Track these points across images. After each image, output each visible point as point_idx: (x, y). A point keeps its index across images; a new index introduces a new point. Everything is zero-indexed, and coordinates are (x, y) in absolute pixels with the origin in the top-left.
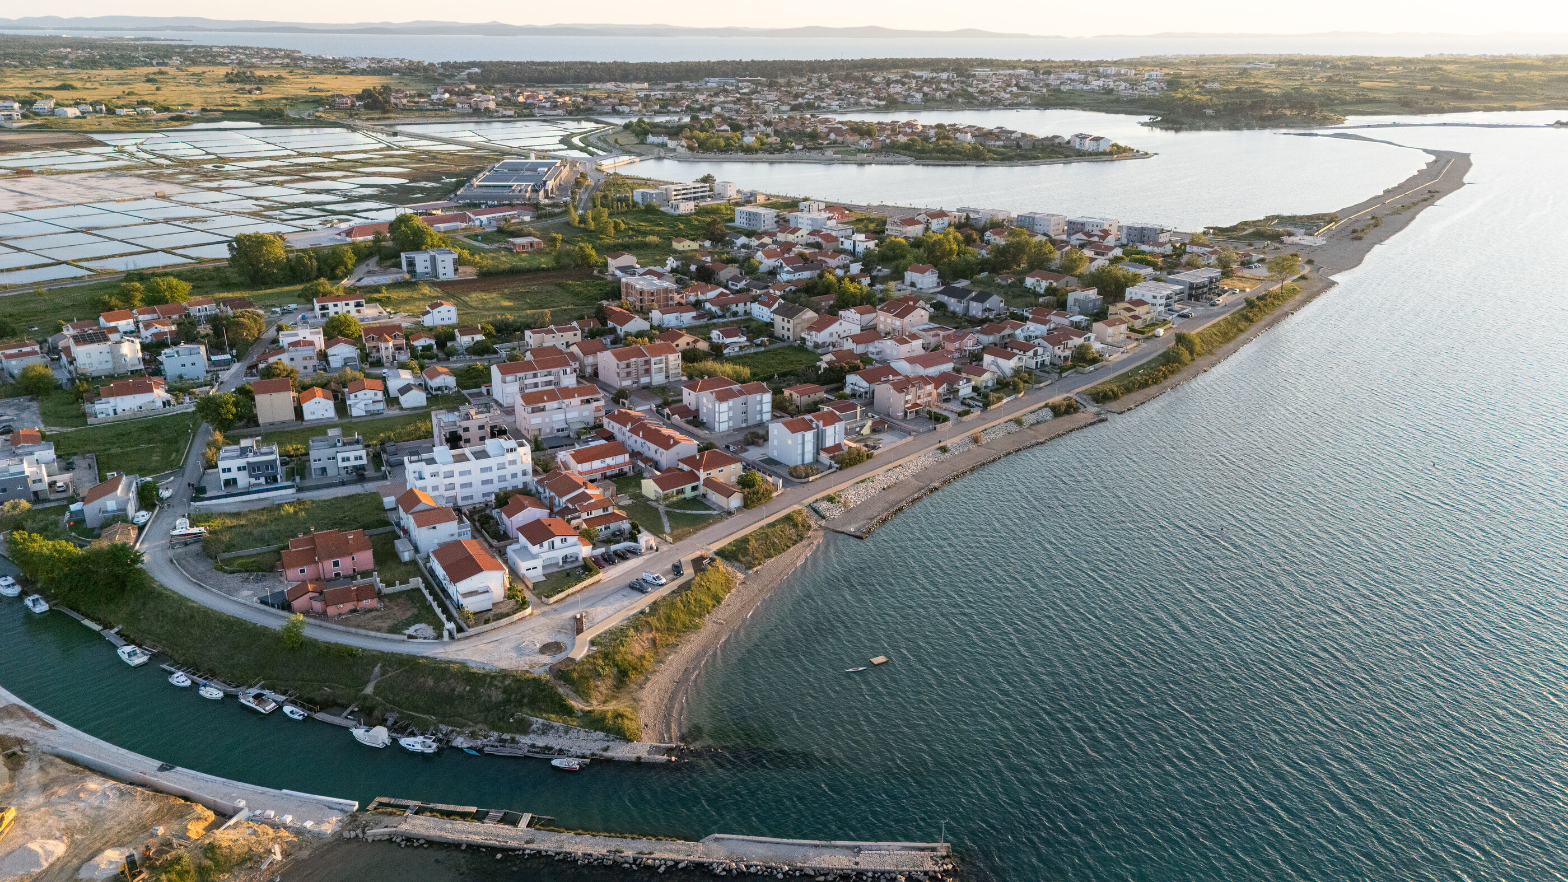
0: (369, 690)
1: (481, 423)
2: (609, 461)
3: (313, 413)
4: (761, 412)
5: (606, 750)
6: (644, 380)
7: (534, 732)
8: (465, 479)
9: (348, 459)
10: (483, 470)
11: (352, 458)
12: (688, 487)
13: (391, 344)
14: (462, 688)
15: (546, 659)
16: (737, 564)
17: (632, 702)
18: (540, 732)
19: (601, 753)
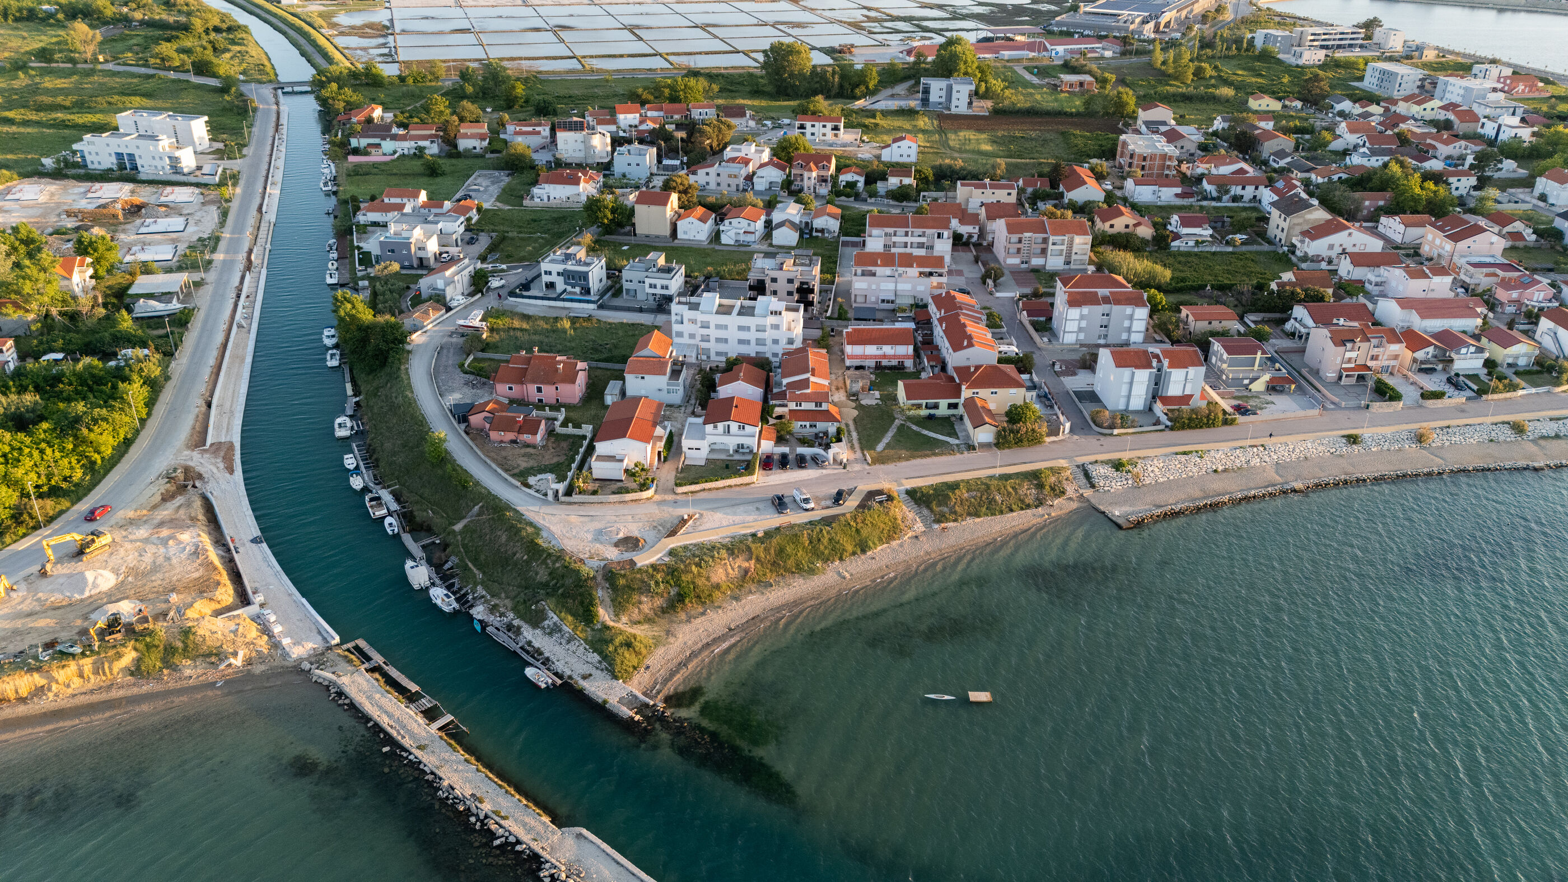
0: (458, 527)
1: (791, 276)
2: (888, 349)
3: (685, 233)
4: (1129, 330)
5: (585, 677)
6: (1036, 262)
7: (543, 628)
8: (721, 334)
9: (655, 287)
10: (741, 328)
11: (659, 286)
12: (943, 403)
13: (814, 174)
14: (522, 556)
15: (612, 554)
16: (926, 512)
17: (662, 634)
18: (548, 630)
19: (578, 679)
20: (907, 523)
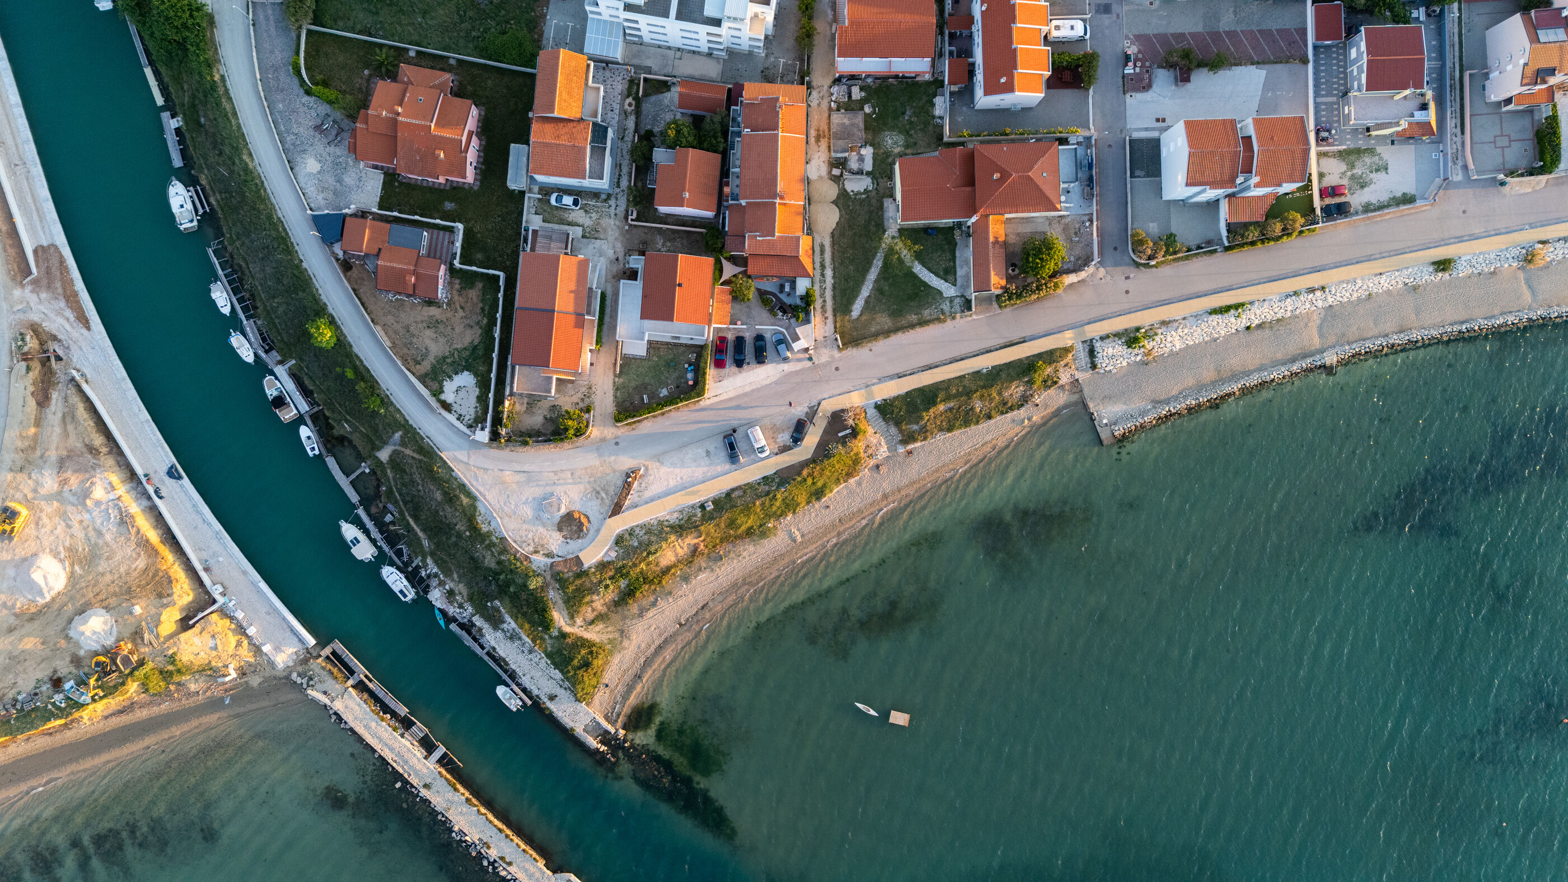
0: (384, 455)
5: (552, 698)
7: (503, 630)
14: (463, 530)
16: (893, 430)
17: (617, 635)
18: (508, 635)
19: (546, 700)
20: (870, 452)
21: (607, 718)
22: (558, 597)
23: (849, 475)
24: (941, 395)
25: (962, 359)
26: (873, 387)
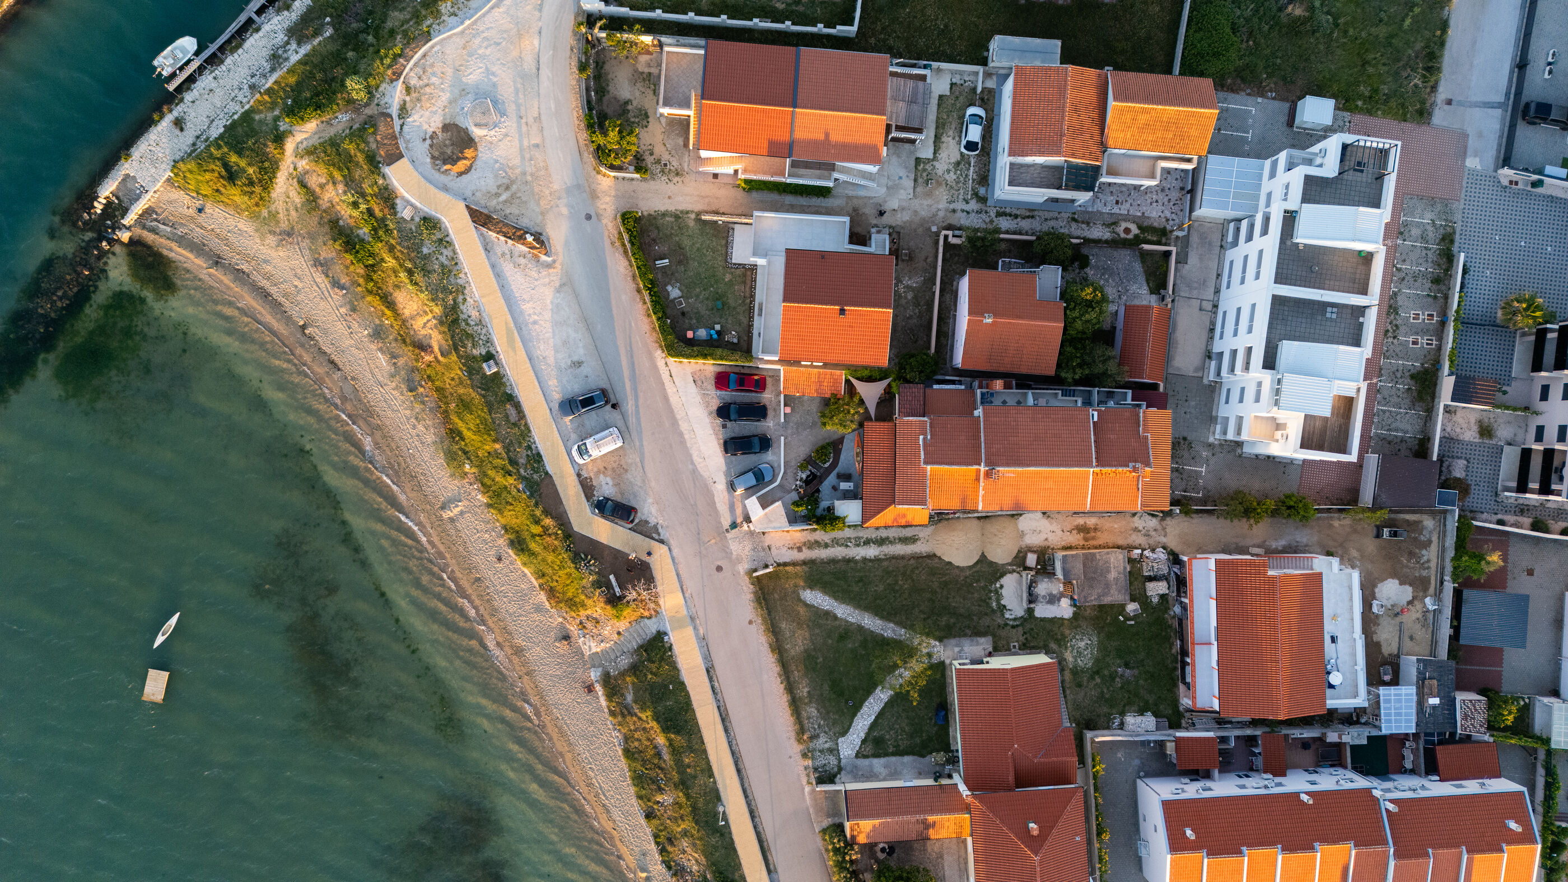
5: (179, 124)
7: (288, 43)
16: (625, 662)
17: (284, 225)
18: (280, 52)
19: (175, 113)
20: (589, 625)
21: (148, 212)
22: (340, 128)
23: (551, 593)
24: (678, 740)
25: (739, 771)
26: (690, 630)
